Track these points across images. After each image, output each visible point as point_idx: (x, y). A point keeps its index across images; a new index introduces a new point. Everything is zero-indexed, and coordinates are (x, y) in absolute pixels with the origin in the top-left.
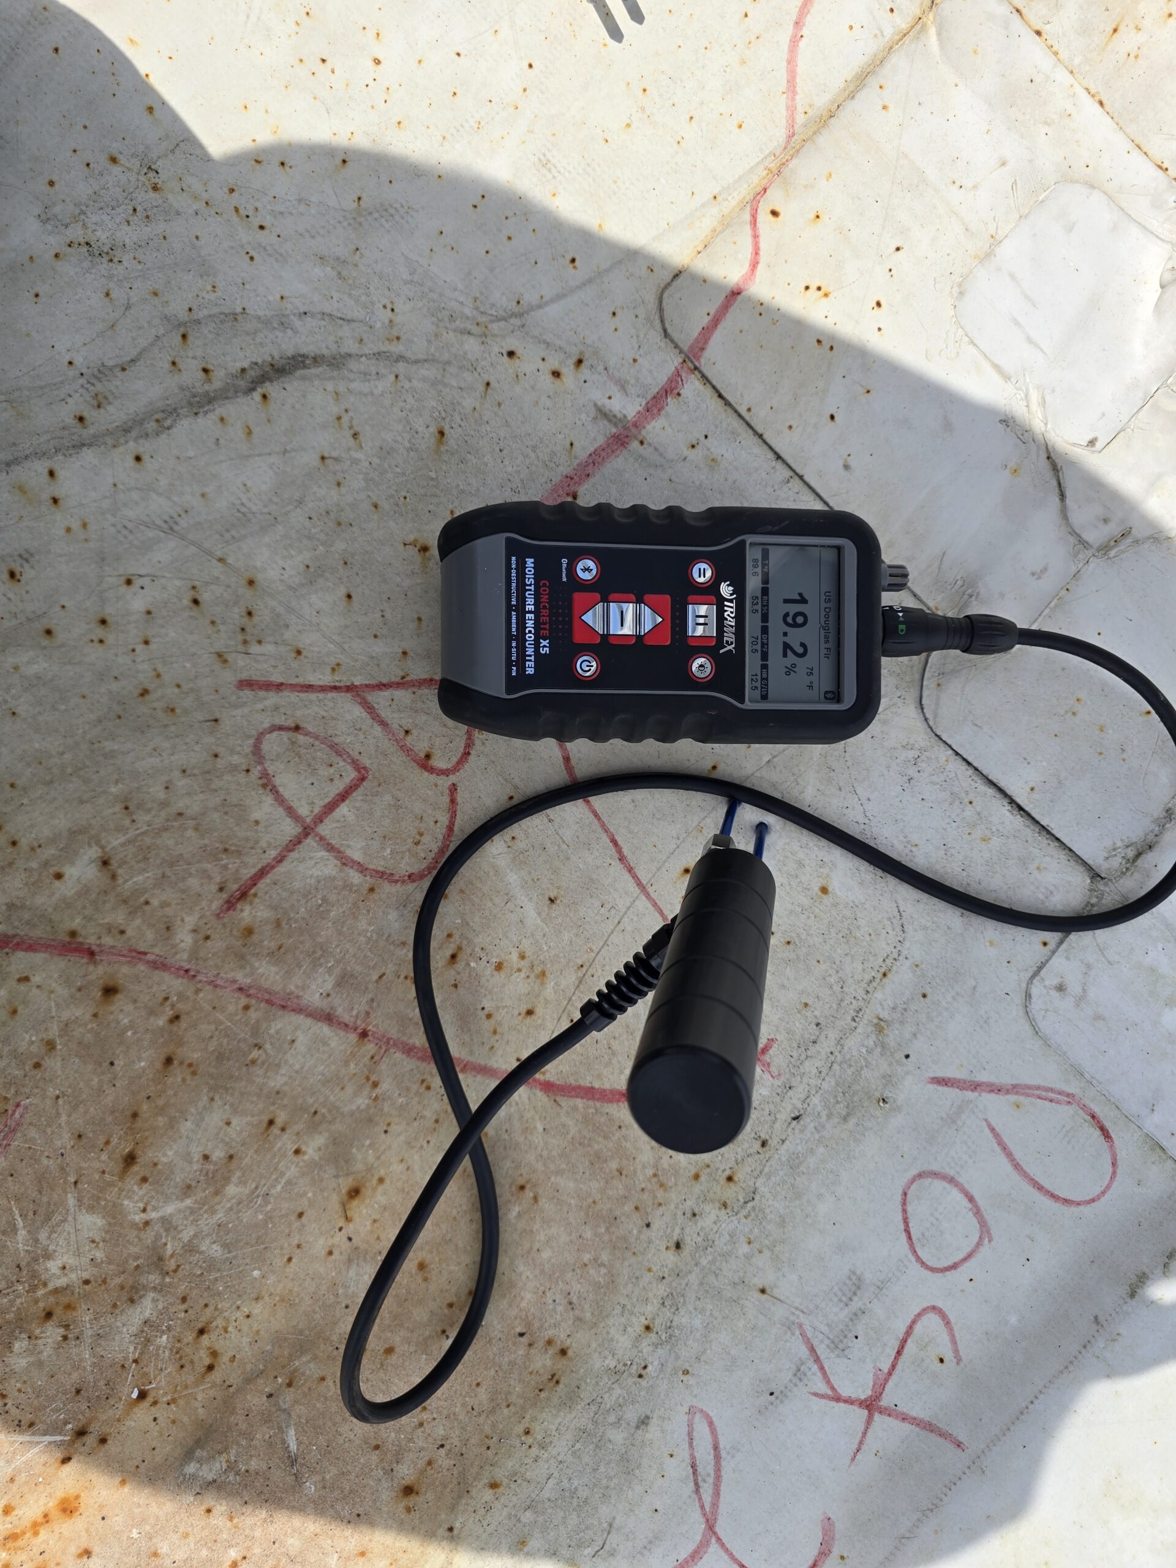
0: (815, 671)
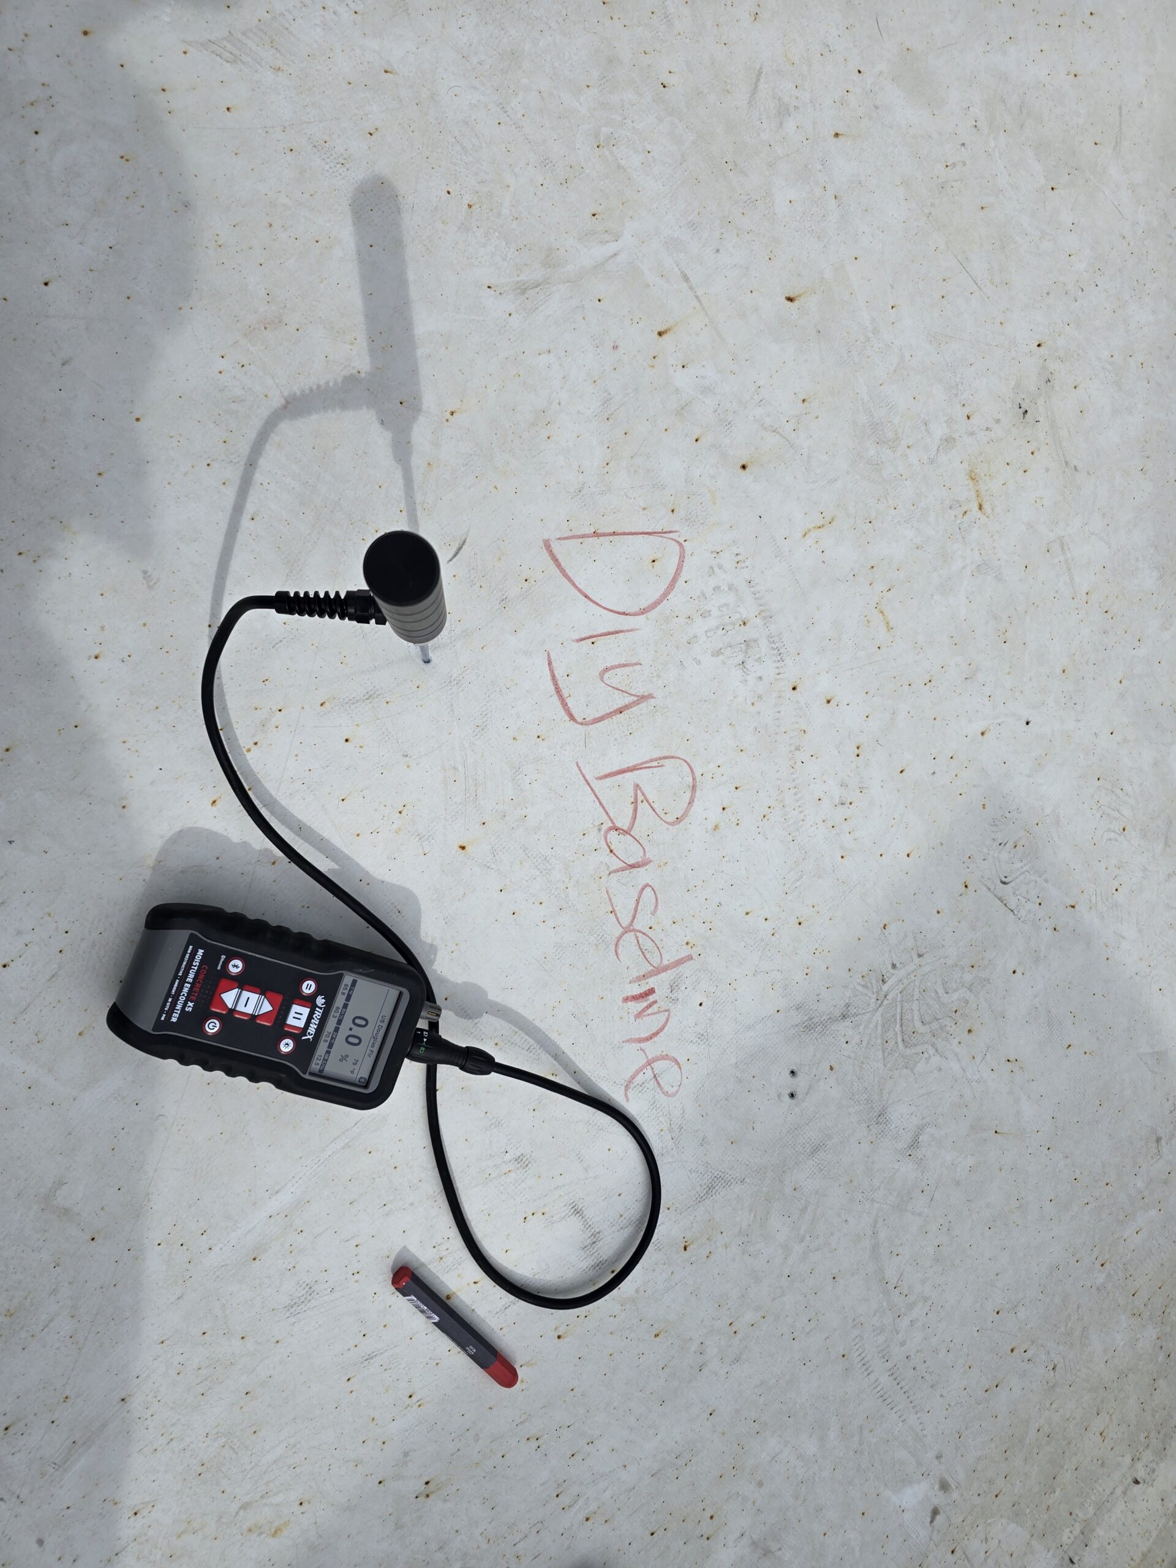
0: (359, 1063)
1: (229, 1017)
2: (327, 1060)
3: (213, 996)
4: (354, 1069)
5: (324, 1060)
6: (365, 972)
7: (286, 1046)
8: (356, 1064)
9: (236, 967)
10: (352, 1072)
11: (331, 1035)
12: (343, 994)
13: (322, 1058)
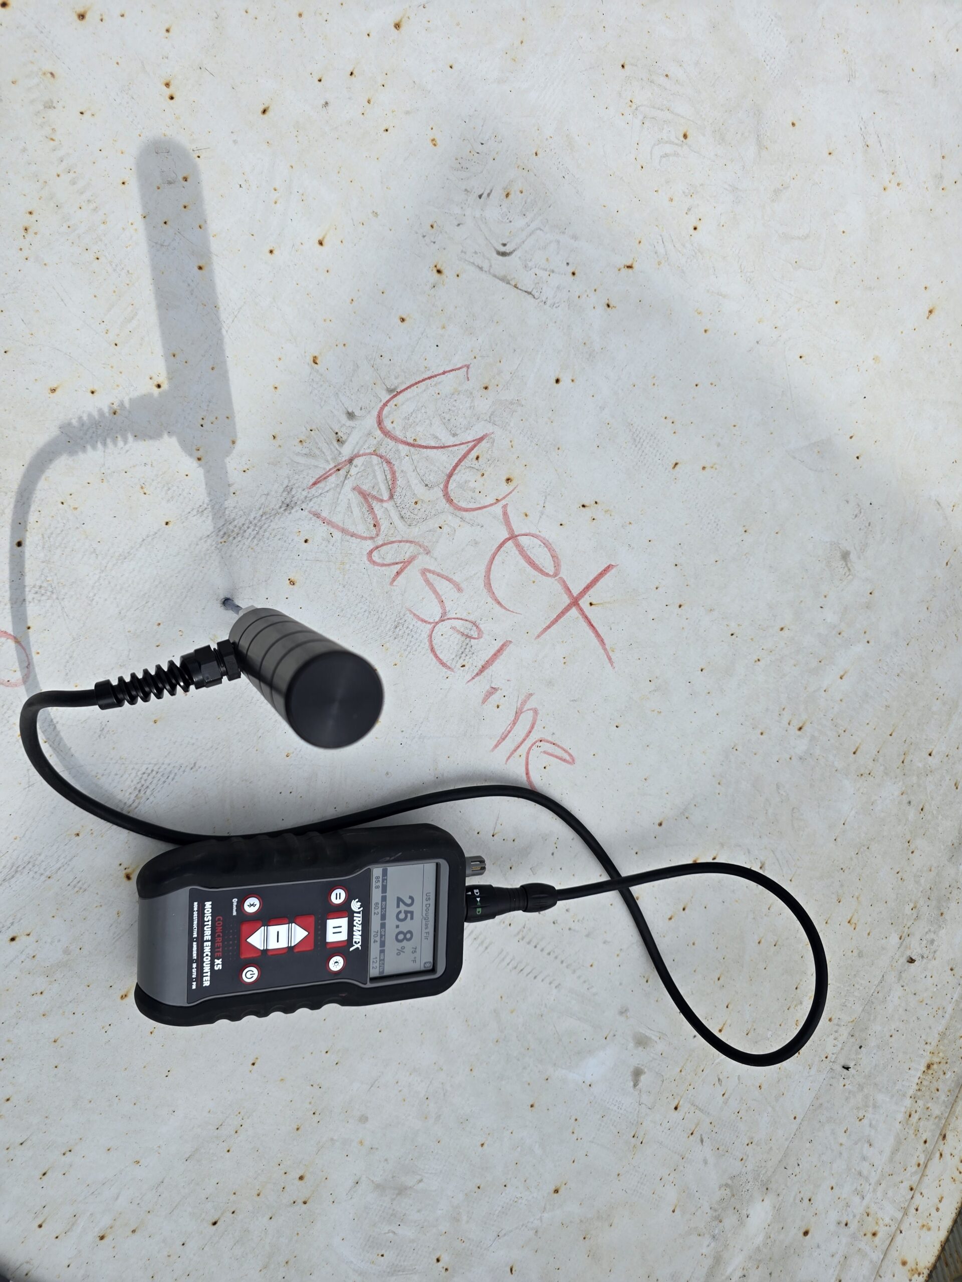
0: (418, 950)
1: (263, 959)
2: (384, 960)
3: (239, 946)
4: (415, 958)
5: (380, 960)
6: (393, 858)
7: (336, 964)
8: (415, 952)
9: (252, 905)
10: (414, 961)
11: (379, 934)
12: (377, 887)
13: (378, 960)
